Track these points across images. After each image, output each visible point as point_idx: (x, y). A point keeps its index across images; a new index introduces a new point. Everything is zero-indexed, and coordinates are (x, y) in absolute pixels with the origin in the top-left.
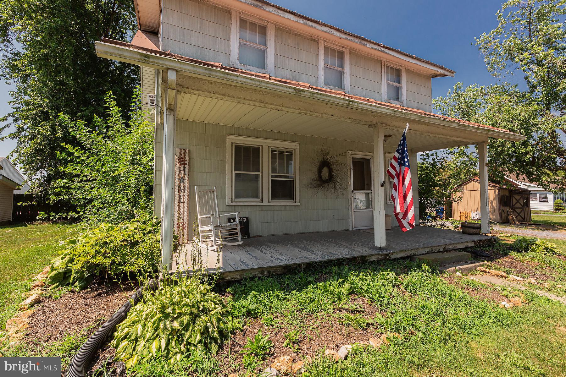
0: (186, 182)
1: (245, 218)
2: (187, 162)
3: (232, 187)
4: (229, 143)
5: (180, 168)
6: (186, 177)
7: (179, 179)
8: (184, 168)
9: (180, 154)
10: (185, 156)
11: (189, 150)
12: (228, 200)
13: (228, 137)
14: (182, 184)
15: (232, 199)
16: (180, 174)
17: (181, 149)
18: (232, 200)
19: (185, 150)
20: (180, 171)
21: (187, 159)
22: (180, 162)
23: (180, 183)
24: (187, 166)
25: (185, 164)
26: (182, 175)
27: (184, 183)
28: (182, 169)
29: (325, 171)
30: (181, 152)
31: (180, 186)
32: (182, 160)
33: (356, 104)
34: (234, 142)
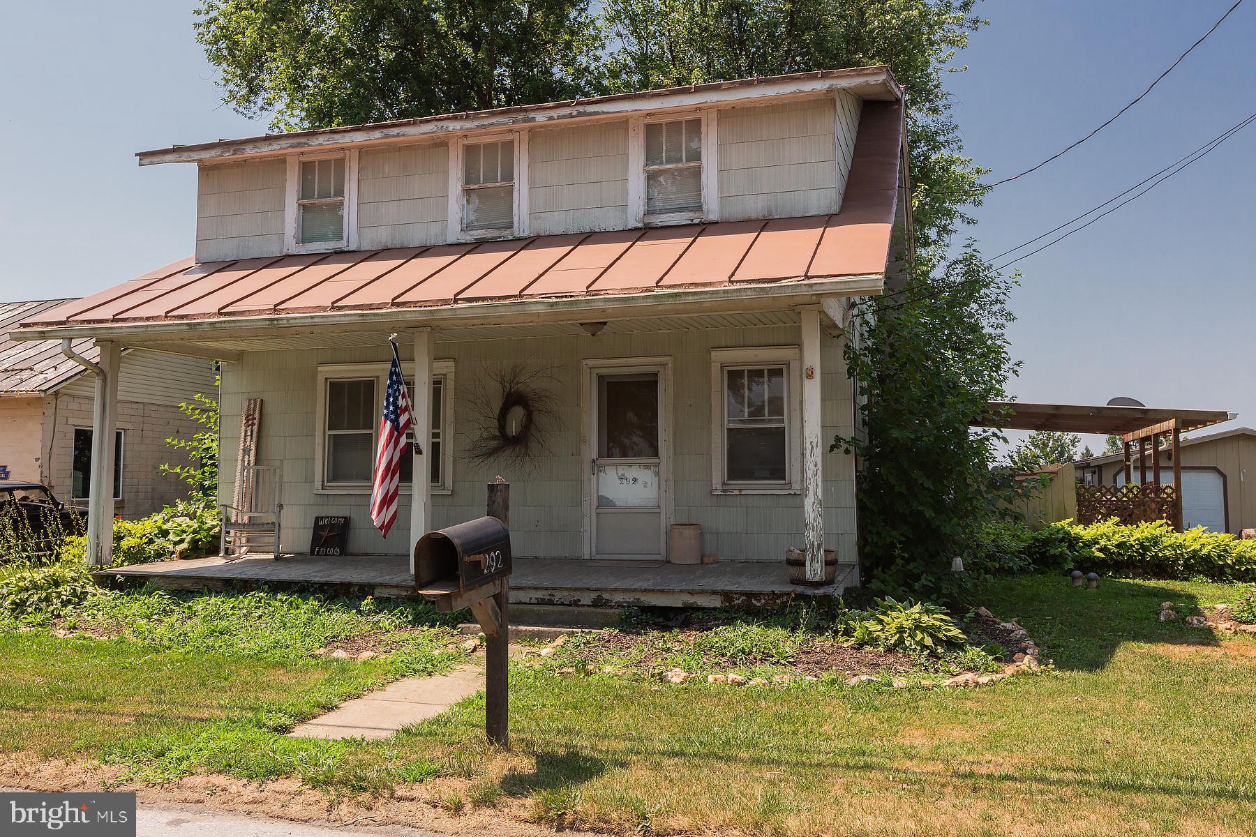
0: (253, 453)
1: (342, 518)
2: (256, 421)
3: (324, 460)
4: (321, 379)
5: (246, 431)
6: (253, 447)
7: (244, 450)
8: (252, 431)
9: (249, 410)
10: (254, 411)
11: (262, 400)
12: (318, 484)
13: (319, 369)
14: (247, 457)
15: (323, 481)
16: (245, 441)
17: (250, 400)
18: (323, 485)
19: (255, 403)
20: (246, 436)
21: (257, 416)
22: (247, 421)
23: (244, 457)
24: (255, 428)
25: (253, 424)
26: (248, 443)
27: (249, 456)
28: (249, 433)
29: (517, 414)
30: (249, 405)
31: (243, 461)
32: (250, 418)
33: (285, 322)
34: (328, 376)
